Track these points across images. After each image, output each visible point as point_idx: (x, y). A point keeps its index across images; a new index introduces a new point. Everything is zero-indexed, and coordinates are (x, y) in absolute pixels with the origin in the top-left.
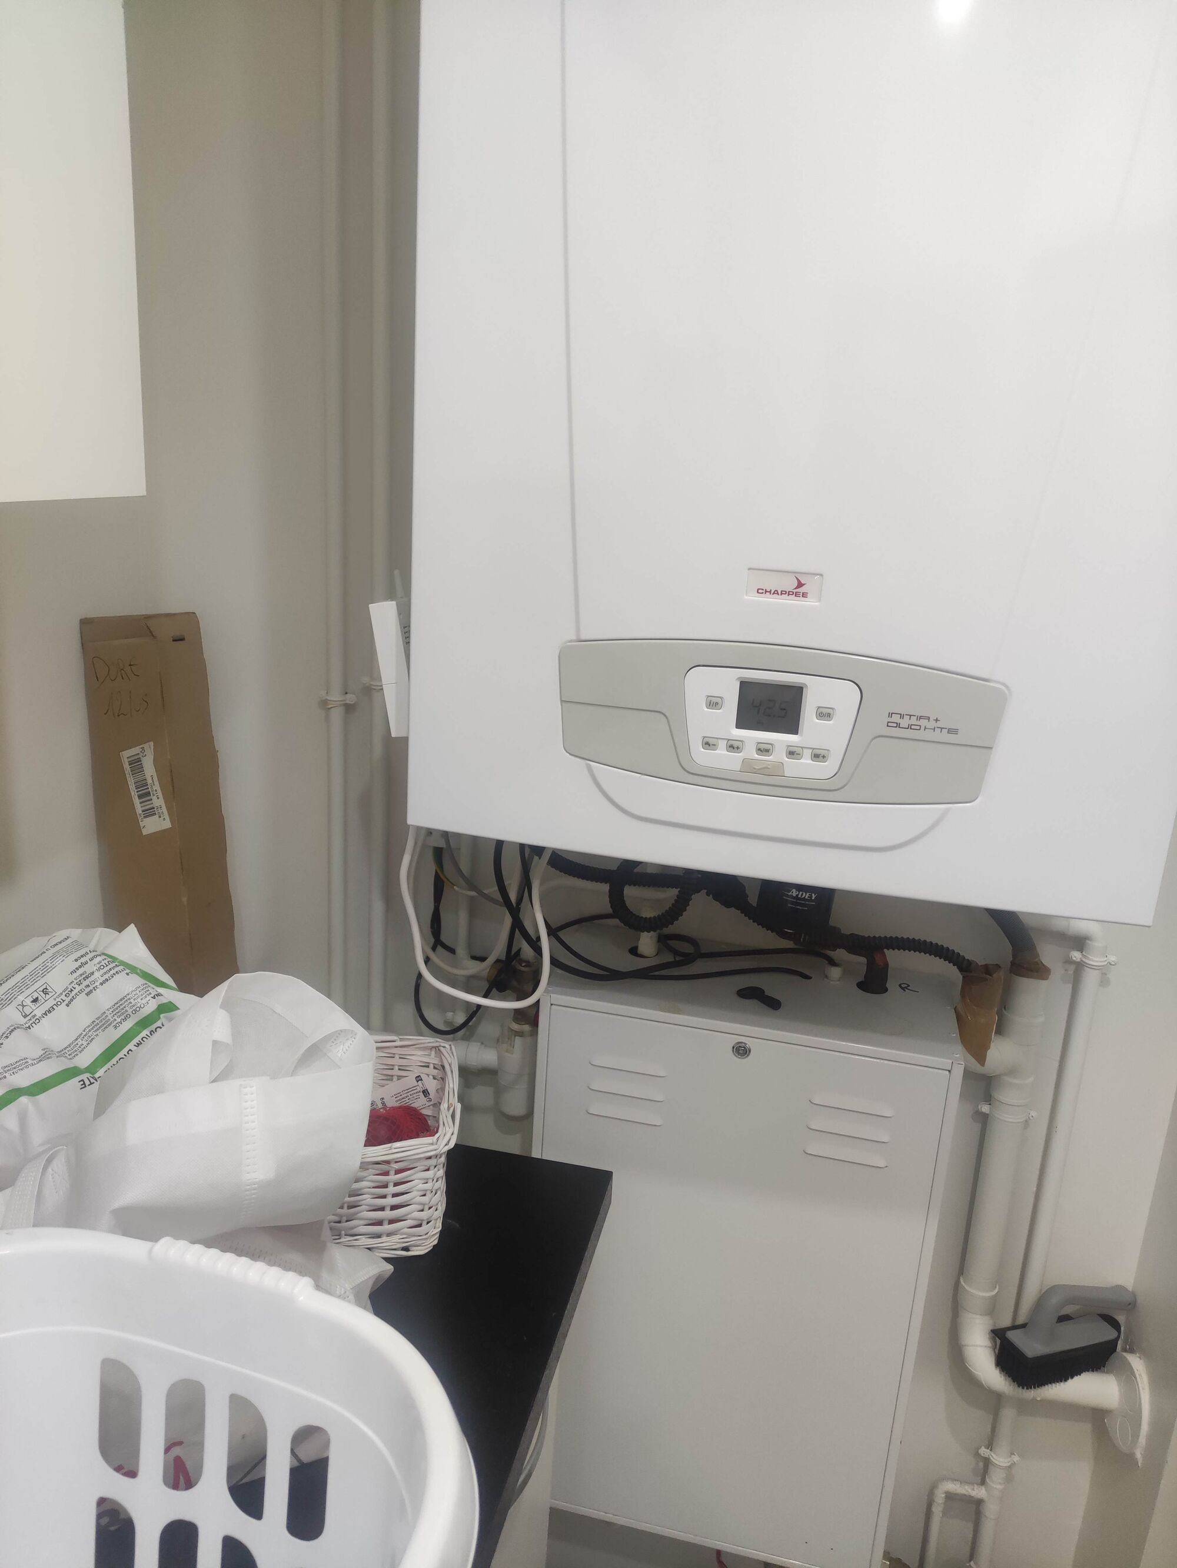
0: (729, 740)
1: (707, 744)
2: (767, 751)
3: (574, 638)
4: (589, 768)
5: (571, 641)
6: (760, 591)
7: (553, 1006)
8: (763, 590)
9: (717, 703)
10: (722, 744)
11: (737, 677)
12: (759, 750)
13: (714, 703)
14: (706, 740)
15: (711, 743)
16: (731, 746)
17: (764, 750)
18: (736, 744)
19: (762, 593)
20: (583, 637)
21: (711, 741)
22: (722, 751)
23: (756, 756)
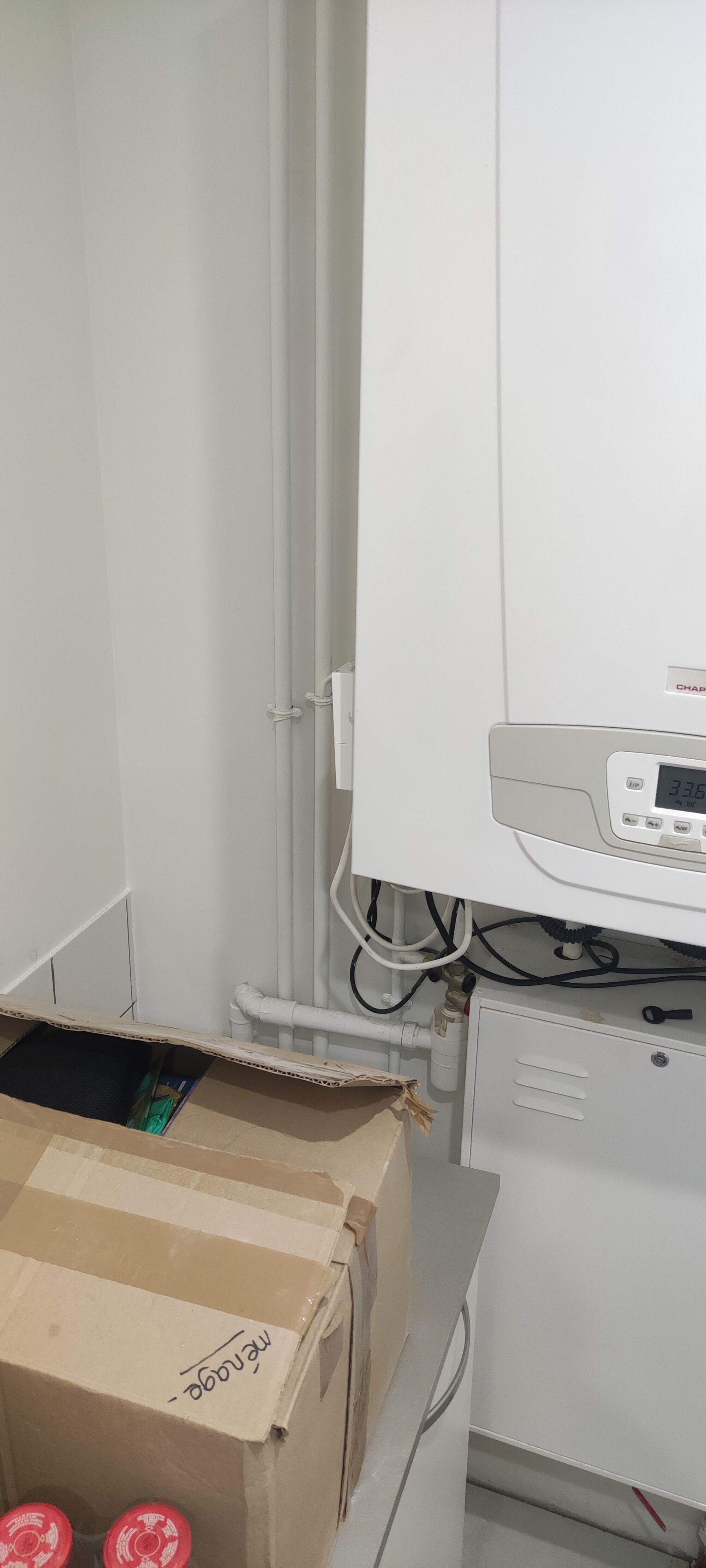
0: (648, 817)
1: (627, 820)
2: (685, 829)
3: (503, 721)
4: (516, 835)
5: (500, 724)
6: (680, 687)
7: (482, 1009)
8: (682, 686)
9: (637, 785)
10: (642, 821)
11: (656, 763)
12: (677, 827)
13: (634, 784)
14: (627, 816)
15: (631, 819)
16: (651, 823)
17: (681, 828)
18: (654, 821)
19: (682, 689)
20: (511, 721)
21: (631, 818)
22: (641, 827)
23: (675, 833)
